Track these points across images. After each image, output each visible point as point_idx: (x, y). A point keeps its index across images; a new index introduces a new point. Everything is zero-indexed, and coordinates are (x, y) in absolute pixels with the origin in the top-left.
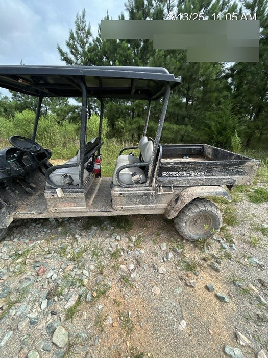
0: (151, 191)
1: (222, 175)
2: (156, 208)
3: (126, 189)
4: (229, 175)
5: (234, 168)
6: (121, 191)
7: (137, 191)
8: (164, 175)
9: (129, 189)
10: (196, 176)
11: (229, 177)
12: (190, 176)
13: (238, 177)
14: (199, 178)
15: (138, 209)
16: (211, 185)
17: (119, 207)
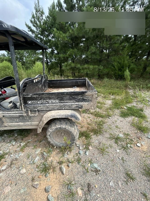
0: (24, 114)
1: (72, 102)
2: (31, 125)
3: (7, 112)
4: (78, 102)
5: (80, 97)
6: (3, 114)
7: (14, 114)
8: (29, 102)
9: (9, 112)
10: (52, 103)
11: (77, 103)
12: (48, 103)
13: (84, 103)
14: (55, 104)
15: (19, 126)
16: (65, 109)
17: (6, 124)
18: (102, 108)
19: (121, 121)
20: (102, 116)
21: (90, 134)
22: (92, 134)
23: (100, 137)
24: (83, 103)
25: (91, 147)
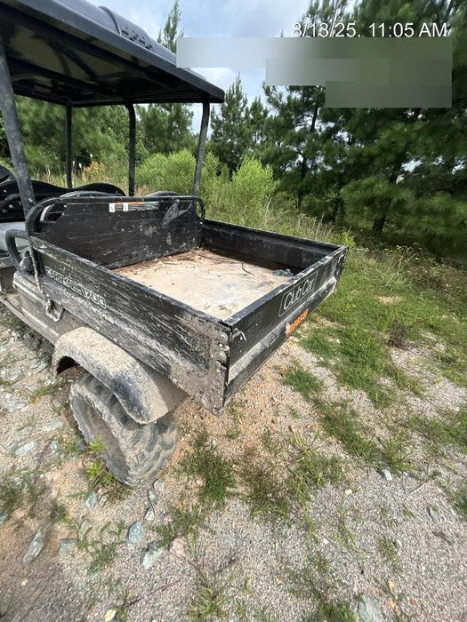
0: (43, 302)
1: (139, 329)
3: (21, 280)
4: (157, 339)
7: (29, 289)
8: (48, 272)
9: (24, 281)
12: (82, 296)
13: (178, 359)
14: (95, 309)
16: (117, 344)
17: (24, 310)
18: (387, 405)
19: (442, 535)
20: (355, 438)
21: (232, 486)
22: (241, 489)
23: (258, 531)
24: (174, 357)
25: (180, 546)
